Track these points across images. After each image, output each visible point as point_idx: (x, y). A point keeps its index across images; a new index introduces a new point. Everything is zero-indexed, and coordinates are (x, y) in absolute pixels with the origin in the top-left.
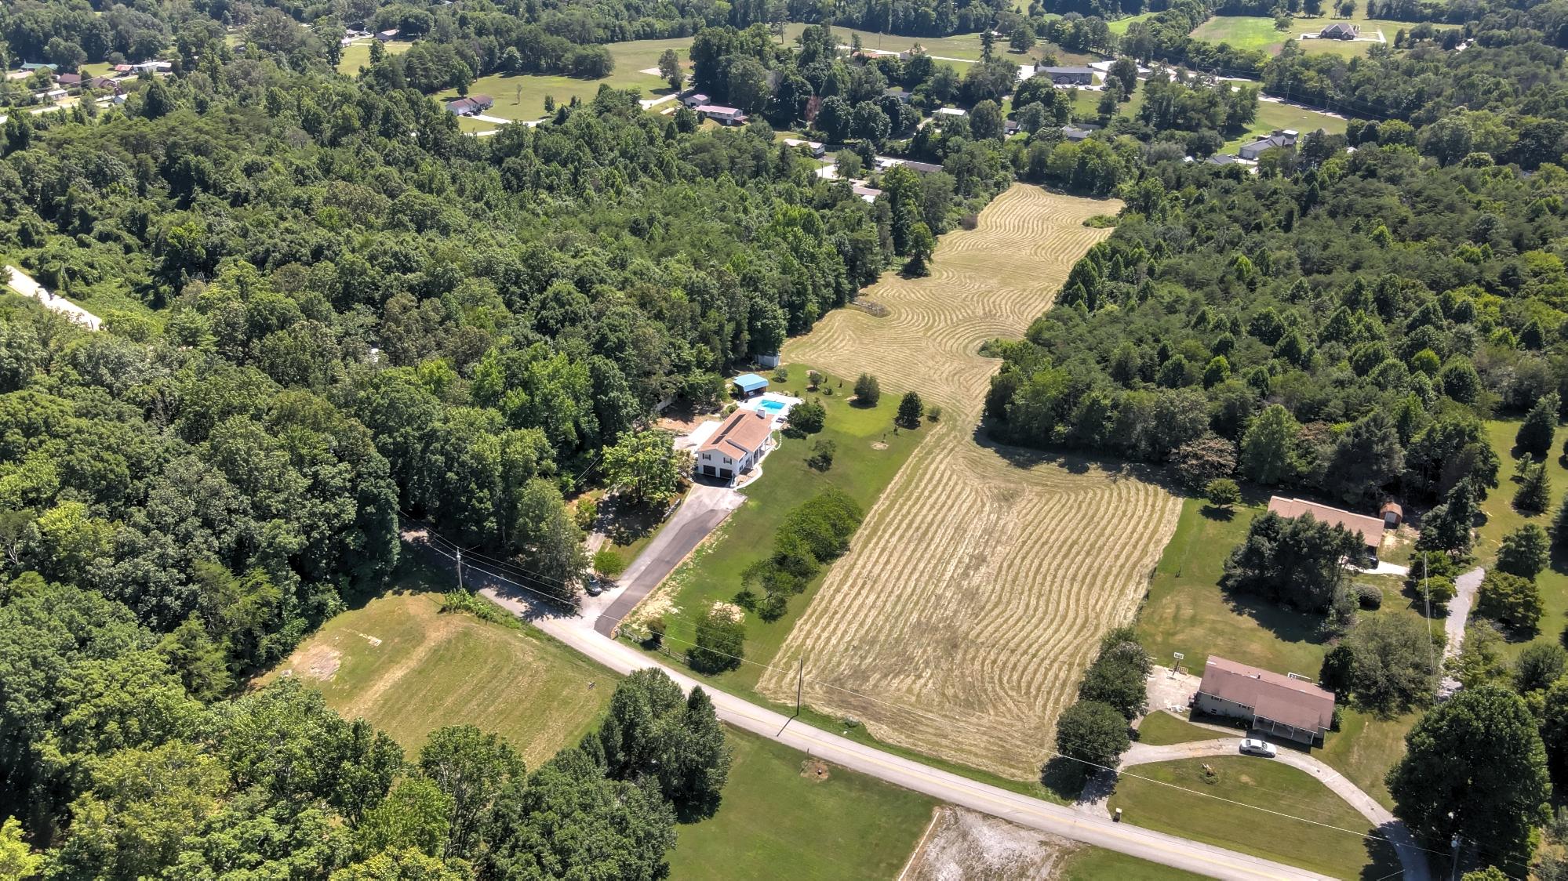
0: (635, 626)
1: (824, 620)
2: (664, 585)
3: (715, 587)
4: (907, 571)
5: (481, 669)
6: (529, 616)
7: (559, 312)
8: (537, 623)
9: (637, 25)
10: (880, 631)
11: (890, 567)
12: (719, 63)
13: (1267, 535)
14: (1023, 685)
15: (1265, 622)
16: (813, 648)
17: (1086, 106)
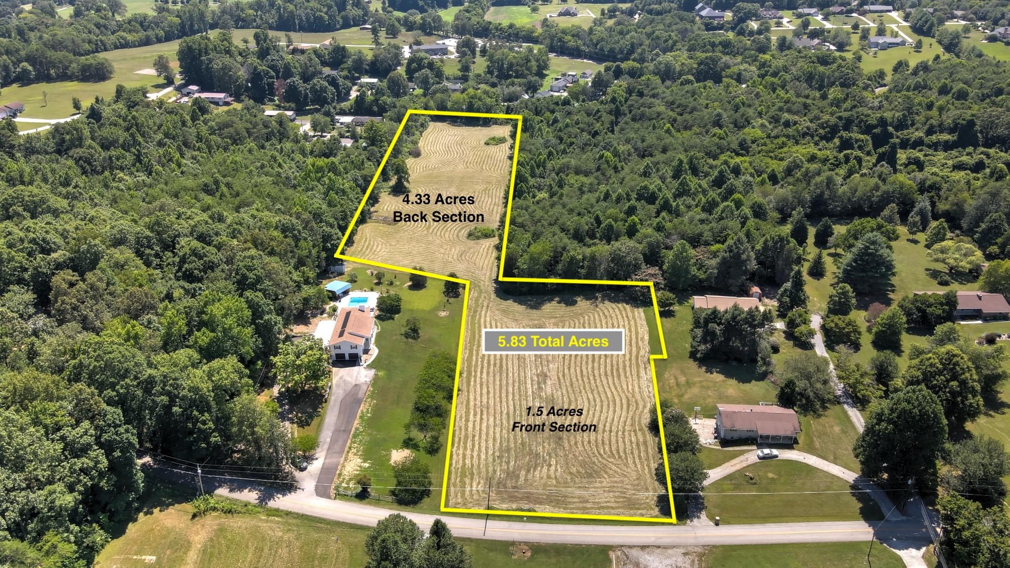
0: (344, 485)
1: (469, 444)
2: (350, 448)
3: (385, 440)
4: (504, 395)
5: (247, 553)
6: (263, 500)
7: (199, 264)
8: (272, 504)
9: (113, 38)
10: (508, 441)
11: (491, 395)
12: (201, 62)
13: (715, 322)
14: (615, 452)
15: (728, 374)
16: (472, 465)
17: (451, 69)
